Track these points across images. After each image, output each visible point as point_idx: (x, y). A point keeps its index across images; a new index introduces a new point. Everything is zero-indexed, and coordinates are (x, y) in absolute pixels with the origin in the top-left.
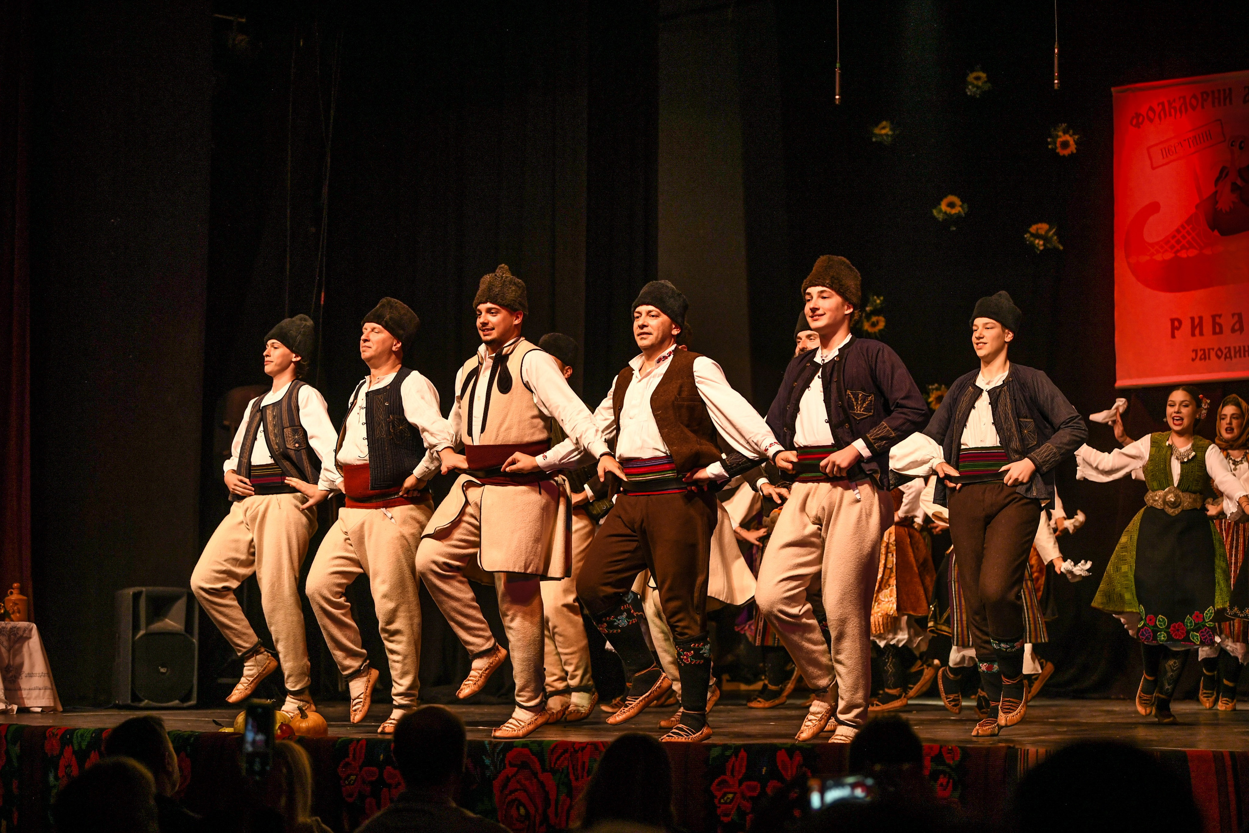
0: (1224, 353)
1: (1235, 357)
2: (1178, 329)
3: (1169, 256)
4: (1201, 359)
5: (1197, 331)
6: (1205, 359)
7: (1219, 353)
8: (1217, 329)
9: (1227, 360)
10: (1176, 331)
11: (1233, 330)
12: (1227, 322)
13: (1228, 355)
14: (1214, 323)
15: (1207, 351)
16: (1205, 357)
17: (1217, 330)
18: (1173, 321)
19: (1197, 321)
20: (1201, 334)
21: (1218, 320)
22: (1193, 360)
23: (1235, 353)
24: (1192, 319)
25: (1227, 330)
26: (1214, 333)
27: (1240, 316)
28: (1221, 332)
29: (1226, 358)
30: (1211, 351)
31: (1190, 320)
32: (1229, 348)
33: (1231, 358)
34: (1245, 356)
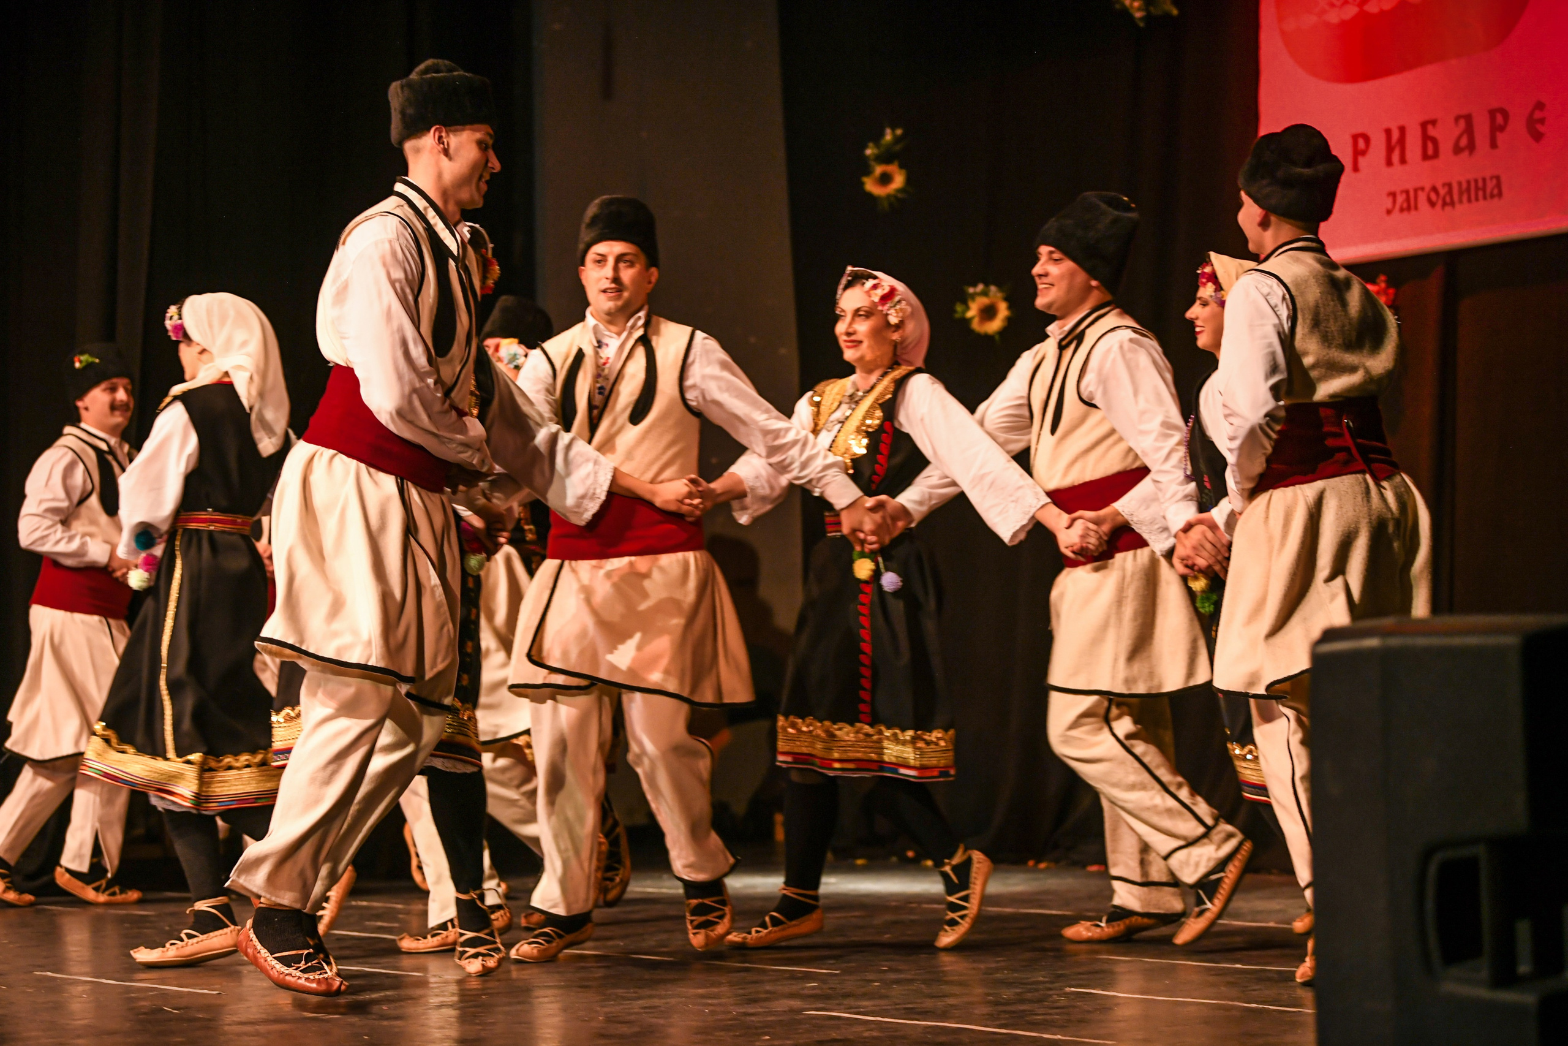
0: (1442, 191)
1: (1461, 201)
2: (1363, 153)
3: (1351, 11)
4: (1402, 210)
5: (1396, 157)
6: (1409, 209)
7: (1433, 197)
8: (1430, 150)
9: (1448, 209)
10: (1362, 160)
11: (1457, 150)
12: (1446, 134)
13: (1448, 199)
14: (1426, 138)
15: (1412, 194)
16: (1409, 206)
17: (1430, 152)
18: (1355, 138)
19: (1396, 135)
20: (1403, 161)
21: (1432, 131)
22: (1389, 212)
23: (1461, 194)
24: (1388, 132)
25: (1446, 147)
26: (1425, 157)
27: (1468, 118)
28: (1436, 155)
29: (1444, 204)
30: (1420, 193)
31: (1382, 137)
32: (1449, 185)
33: (1452, 204)
34: (1477, 199)
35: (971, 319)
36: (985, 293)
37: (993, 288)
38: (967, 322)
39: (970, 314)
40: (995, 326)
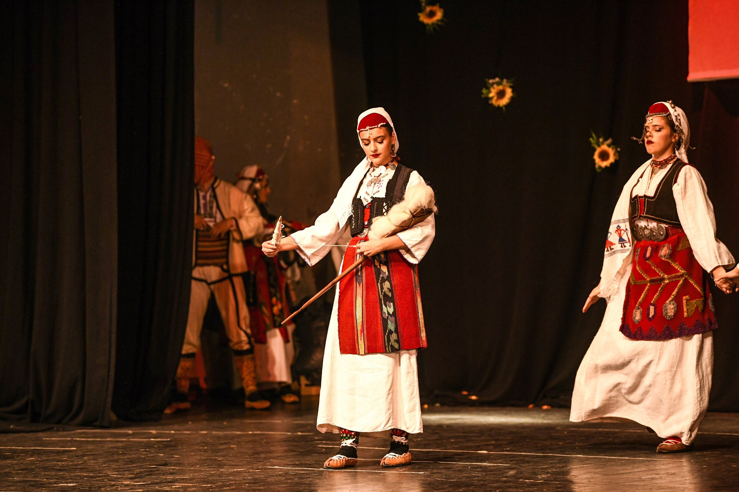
35: (492, 98)
36: (498, 84)
37: (505, 81)
38: (488, 99)
39: (491, 95)
40: (504, 101)
